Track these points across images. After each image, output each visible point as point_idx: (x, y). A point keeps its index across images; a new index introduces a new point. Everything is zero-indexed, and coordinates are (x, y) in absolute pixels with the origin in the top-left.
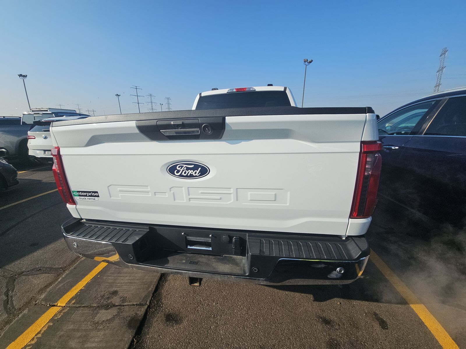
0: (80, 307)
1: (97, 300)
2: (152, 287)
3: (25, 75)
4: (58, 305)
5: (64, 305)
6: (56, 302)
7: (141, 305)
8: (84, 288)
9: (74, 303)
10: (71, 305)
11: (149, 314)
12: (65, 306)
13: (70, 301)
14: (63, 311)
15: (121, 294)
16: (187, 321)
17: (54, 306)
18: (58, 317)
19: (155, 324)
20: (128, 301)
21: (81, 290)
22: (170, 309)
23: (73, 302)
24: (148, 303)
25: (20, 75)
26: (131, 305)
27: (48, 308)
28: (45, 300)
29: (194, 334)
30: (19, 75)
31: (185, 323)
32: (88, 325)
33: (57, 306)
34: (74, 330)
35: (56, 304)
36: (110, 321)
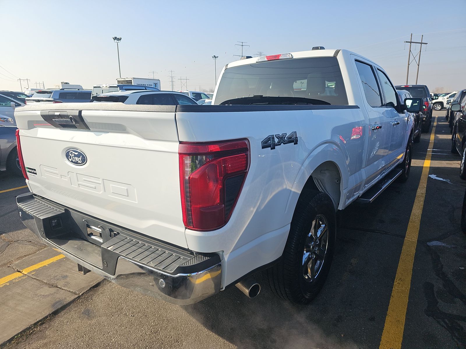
0: (35, 279)
1: (49, 278)
2: (95, 282)
3: (119, 38)
4: (23, 272)
5: (26, 273)
6: (23, 269)
7: (75, 294)
8: (47, 265)
9: (32, 275)
10: (30, 275)
11: (75, 303)
12: (26, 275)
13: (31, 272)
14: (22, 278)
15: (68, 279)
16: (96, 320)
17: (20, 272)
18: (16, 281)
19: (73, 313)
20: (68, 287)
21: (45, 266)
22: (93, 306)
23: (33, 273)
24: (80, 294)
25: (115, 38)
26: (68, 291)
27: (15, 272)
28: (17, 265)
29: (92, 332)
30: (113, 38)
31: (94, 321)
32: (30, 294)
33: (21, 273)
34: (19, 294)
35: (21, 271)
36: (44, 296)
